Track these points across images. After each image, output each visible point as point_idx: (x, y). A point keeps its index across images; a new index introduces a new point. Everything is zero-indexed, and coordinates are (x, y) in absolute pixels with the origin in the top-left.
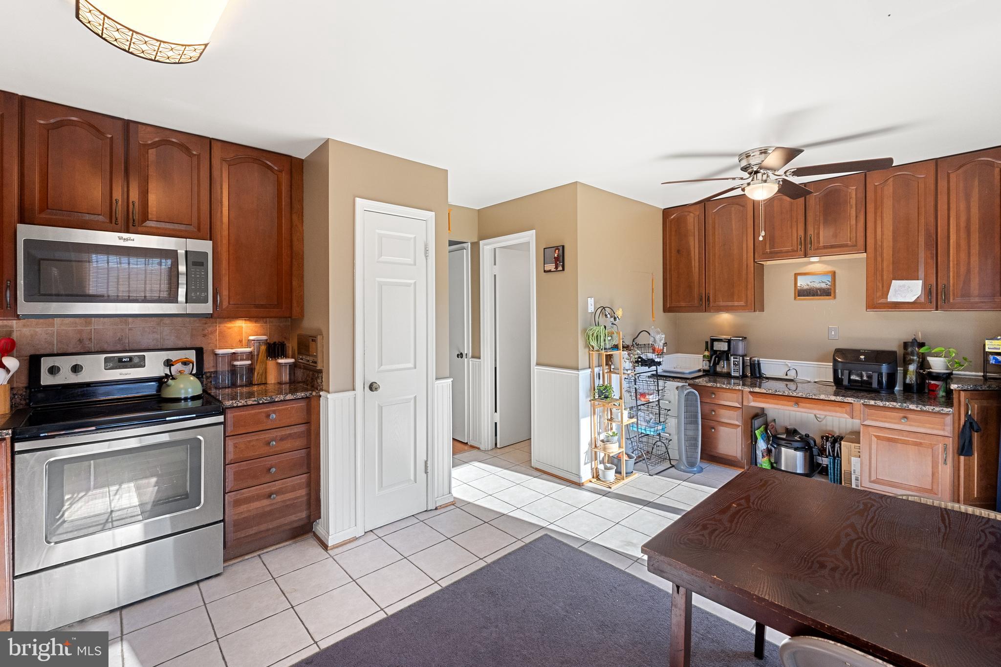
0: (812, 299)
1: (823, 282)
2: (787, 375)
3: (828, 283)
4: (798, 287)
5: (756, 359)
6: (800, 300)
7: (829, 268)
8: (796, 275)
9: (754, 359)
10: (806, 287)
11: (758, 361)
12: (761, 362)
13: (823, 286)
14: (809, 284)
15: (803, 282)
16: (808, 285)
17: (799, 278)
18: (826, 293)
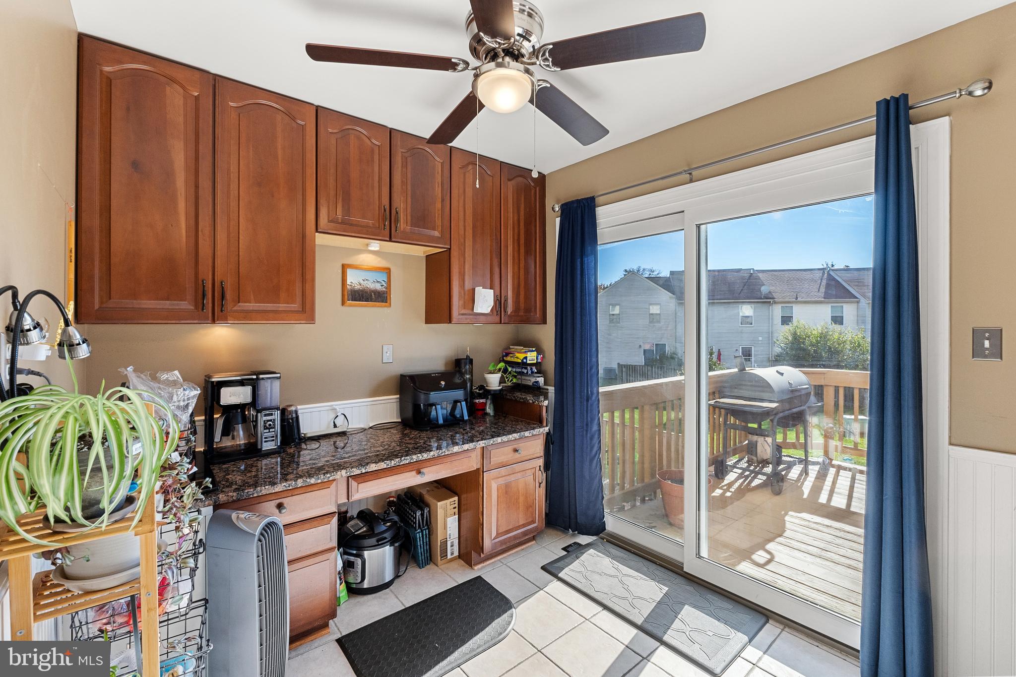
0: (366, 306)
1: (378, 282)
2: (335, 426)
3: (383, 283)
4: (348, 287)
5: (293, 408)
6: (351, 306)
7: (383, 264)
8: (344, 267)
9: (290, 409)
10: (357, 287)
11: (296, 412)
12: (299, 412)
13: (378, 287)
14: (362, 282)
15: (354, 279)
16: (360, 285)
17: (350, 272)
18: (380, 297)
